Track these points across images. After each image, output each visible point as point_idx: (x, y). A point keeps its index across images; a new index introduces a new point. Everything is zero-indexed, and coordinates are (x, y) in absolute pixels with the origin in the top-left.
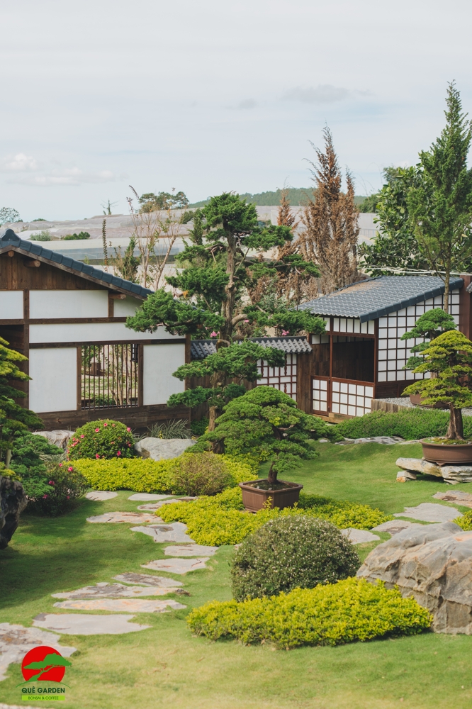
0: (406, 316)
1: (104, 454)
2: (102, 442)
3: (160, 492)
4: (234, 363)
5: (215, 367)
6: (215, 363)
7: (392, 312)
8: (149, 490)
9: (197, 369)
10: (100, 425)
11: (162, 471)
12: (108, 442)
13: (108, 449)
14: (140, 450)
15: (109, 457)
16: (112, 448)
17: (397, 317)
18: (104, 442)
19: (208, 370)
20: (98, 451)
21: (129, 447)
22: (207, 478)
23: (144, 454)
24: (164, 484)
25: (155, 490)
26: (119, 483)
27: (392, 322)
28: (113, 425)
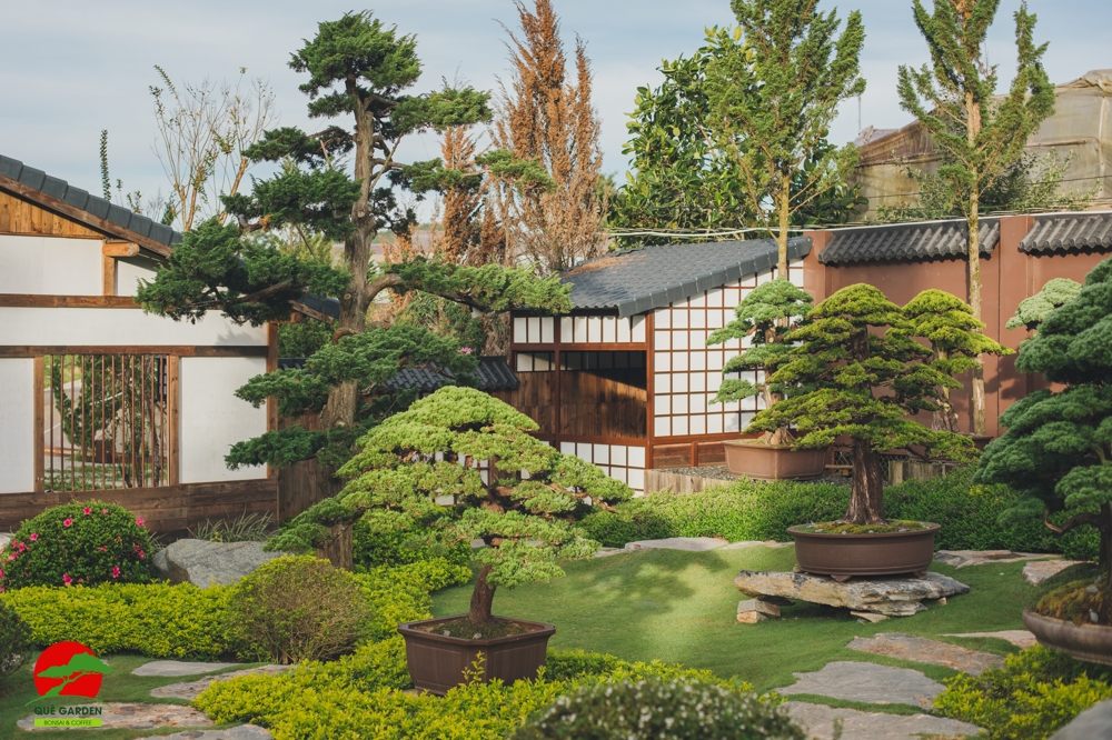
0: (706, 308)
1: (84, 577)
2: (78, 547)
3: (207, 657)
4: (375, 366)
5: (332, 372)
6: (333, 364)
7: (679, 299)
8: (182, 651)
9: (293, 381)
10: (76, 512)
11: (214, 610)
12: (91, 548)
13: (92, 562)
14: (163, 566)
15: (94, 581)
16: (102, 561)
17: (689, 308)
18: (82, 549)
19: (316, 381)
20: (69, 567)
21: (139, 559)
22: (318, 619)
23: (176, 574)
24: (218, 638)
25: (198, 652)
26: (113, 637)
27: (680, 318)
28: (105, 511)
